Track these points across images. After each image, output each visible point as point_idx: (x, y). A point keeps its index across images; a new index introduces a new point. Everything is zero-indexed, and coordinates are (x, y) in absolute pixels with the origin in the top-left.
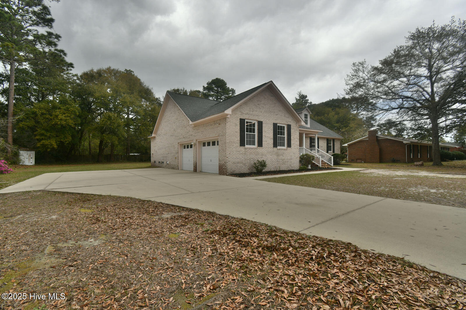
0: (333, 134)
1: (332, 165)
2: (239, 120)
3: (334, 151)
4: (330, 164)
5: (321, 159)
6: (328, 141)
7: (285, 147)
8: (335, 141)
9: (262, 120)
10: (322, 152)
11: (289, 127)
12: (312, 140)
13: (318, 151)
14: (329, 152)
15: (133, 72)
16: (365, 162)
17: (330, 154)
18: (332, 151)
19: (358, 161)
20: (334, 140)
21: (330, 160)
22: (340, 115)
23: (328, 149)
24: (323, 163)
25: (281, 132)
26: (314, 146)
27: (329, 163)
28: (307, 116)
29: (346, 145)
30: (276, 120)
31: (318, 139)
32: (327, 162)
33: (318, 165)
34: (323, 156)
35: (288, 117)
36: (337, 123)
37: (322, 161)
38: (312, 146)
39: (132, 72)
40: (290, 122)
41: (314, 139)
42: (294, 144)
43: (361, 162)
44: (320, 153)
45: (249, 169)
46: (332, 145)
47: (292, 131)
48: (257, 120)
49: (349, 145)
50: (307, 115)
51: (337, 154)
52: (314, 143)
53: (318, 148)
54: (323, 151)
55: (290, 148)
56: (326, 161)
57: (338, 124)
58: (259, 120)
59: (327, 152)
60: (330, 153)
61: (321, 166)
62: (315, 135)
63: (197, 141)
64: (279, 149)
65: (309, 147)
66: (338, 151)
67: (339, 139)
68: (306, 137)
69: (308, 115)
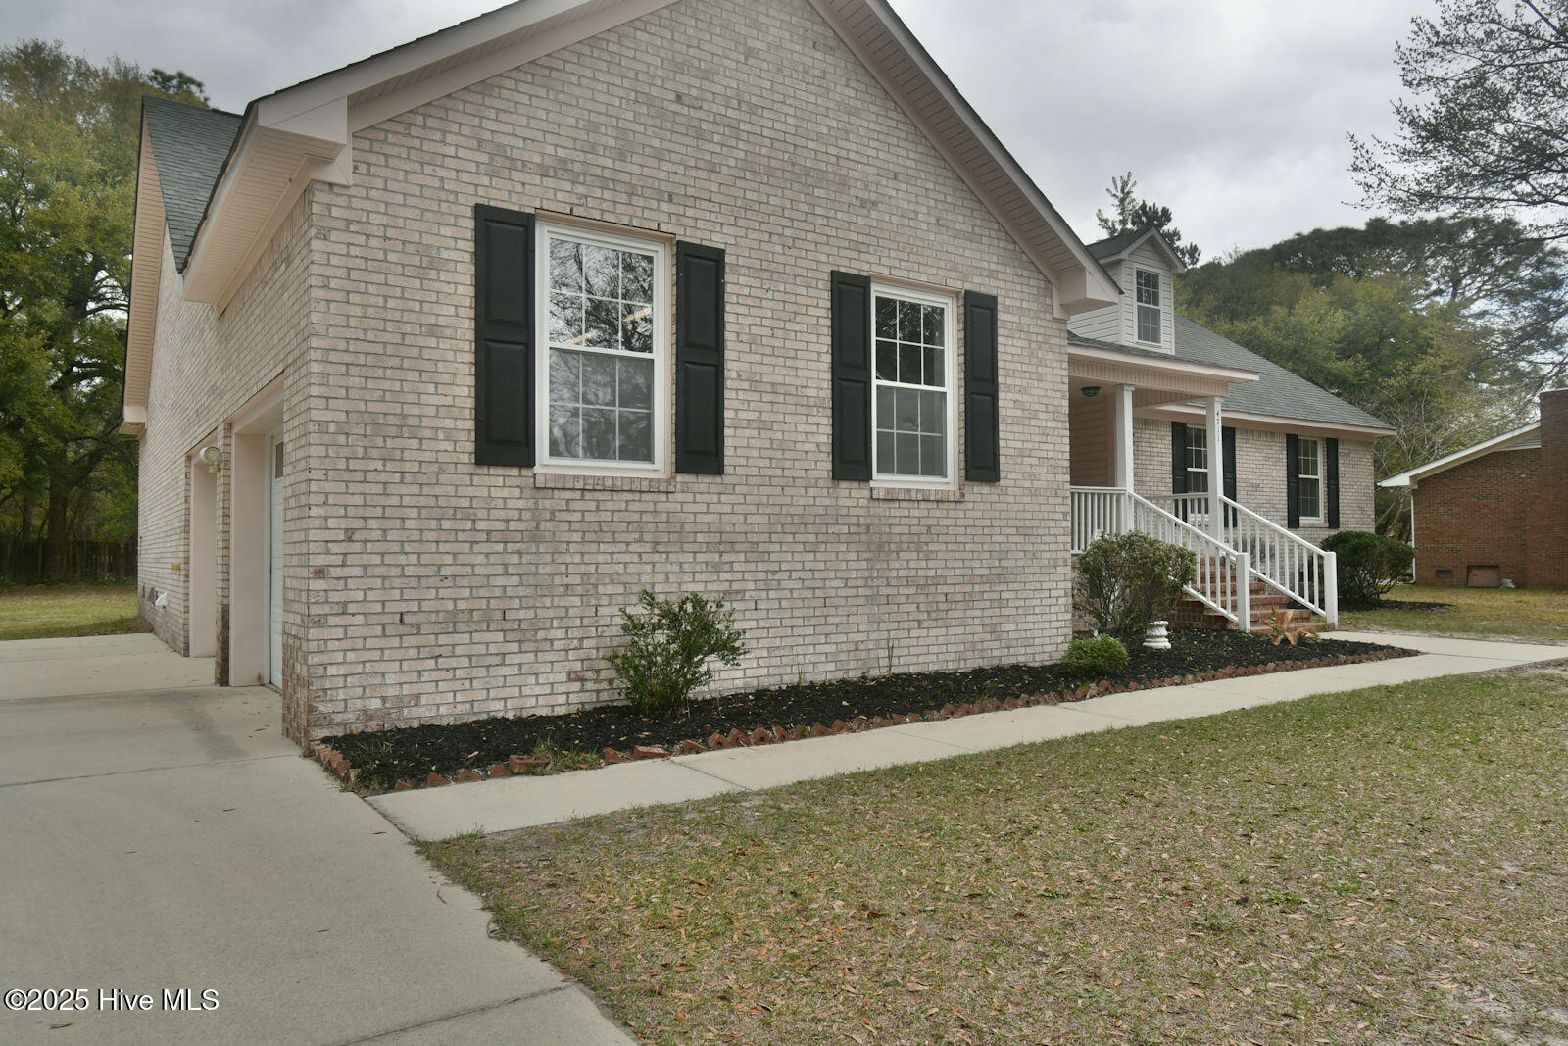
0: (1324, 411)
1: (1331, 611)
2: (471, 224)
3: (1333, 519)
4: (1315, 607)
5: (1247, 572)
6: (1296, 446)
7: (950, 481)
8: (1341, 449)
9: (717, 241)
10: (1254, 521)
11: (980, 314)
12: (1187, 441)
13: (1231, 518)
14: (1304, 520)
15: (199, 85)
16: (1521, 586)
17: (1316, 534)
18: (1321, 519)
19: (1480, 576)
20: (1332, 445)
21: (1312, 572)
22: (1363, 311)
23: (1298, 505)
24: (1265, 604)
25: (910, 354)
26: (1202, 483)
27: (1305, 601)
28: (1156, 286)
29: (1402, 480)
30: (857, 246)
31: (1229, 435)
32: (1296, 596)
33: (1224, 619)
34: (1260, 552)
35: (971, 237)
36: (1344, 354)
37: (1258, 587)
38: (1187, 480)
39: (194, 88)
40: (992, 274)
41: (1201, 437)
42: (1022, 453)
43: (1497, 587)
44: (1243, 530)
45: (574, 677)
46: (1321, 476)
47: (1009, 349)
48: (666, 239)
49: (1422, 484)
50: (1156, 277)
51: (1359, 536)
52: (1201, 460)
53: (1230, 490)
54: (1265, 515)
55: (986, 489)
56: (1286, 590)
57: (1351, 362)
58: (692, 237)
59: (1293, 523)
60: (1312, 527)
61: (1248, 627)
62: (1207, 400)
63: (236, 429)
64: (890, 499)
65: (1166, 489)
66: (1358, 518)
67: (1363, 441)
68: (1140, 423)
69: (1161, 280)
